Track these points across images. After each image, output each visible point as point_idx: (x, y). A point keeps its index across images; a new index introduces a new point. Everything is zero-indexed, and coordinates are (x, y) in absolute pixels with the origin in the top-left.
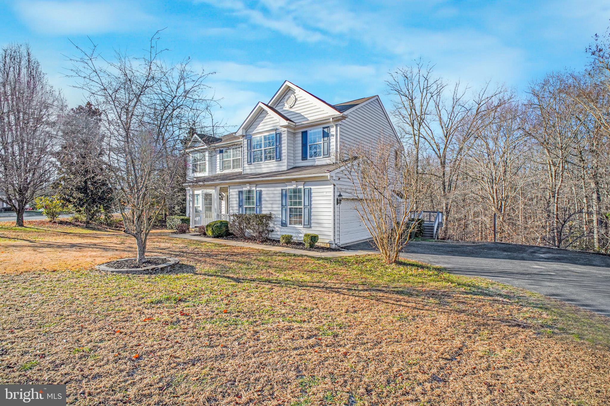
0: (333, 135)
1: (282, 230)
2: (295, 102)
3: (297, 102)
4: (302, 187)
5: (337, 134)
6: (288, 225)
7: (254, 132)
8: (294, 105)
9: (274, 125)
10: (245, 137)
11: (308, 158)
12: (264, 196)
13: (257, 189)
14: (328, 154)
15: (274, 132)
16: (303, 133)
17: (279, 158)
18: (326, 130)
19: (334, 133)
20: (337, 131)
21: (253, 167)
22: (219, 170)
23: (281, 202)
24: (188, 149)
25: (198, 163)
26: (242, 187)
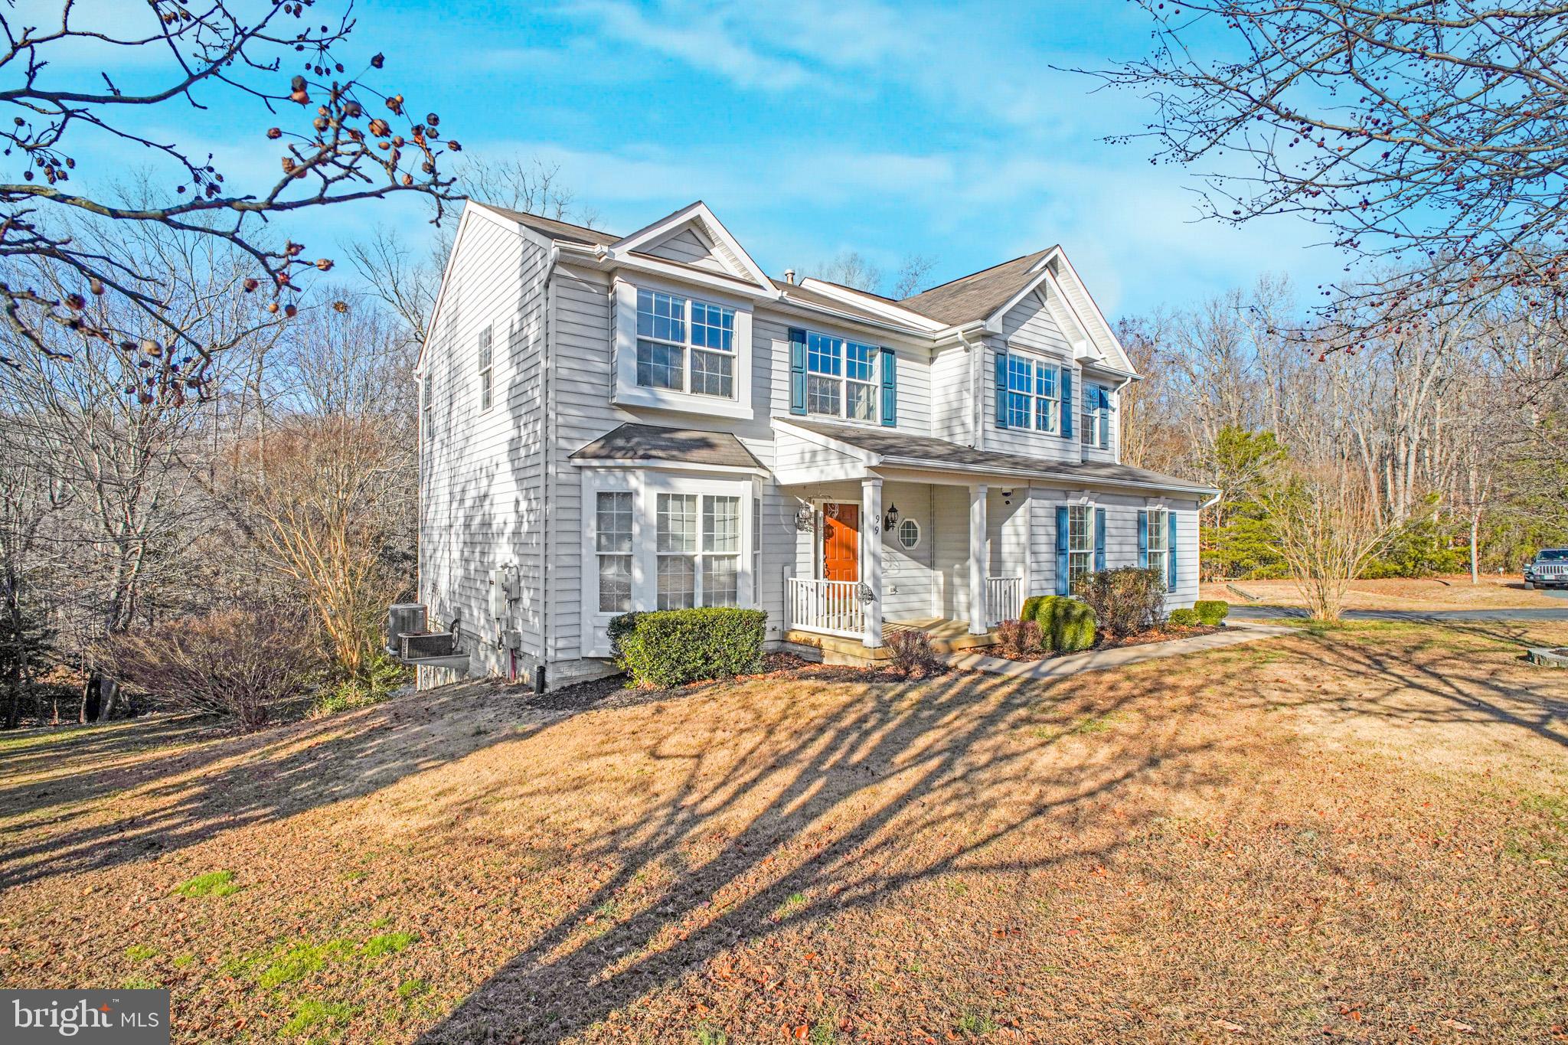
4: (1166, 509)
7: (1013, 339)
10: (989, 343)
12: (1107, 523)
13: (1097, 505)
15: (1057, 363)
19: (1115, 405)
21: (1008, 438)
22: (787, 405)
23: (1135, 540)
24: (633, 253)
25: (688, 344)
26: (1067, 497)
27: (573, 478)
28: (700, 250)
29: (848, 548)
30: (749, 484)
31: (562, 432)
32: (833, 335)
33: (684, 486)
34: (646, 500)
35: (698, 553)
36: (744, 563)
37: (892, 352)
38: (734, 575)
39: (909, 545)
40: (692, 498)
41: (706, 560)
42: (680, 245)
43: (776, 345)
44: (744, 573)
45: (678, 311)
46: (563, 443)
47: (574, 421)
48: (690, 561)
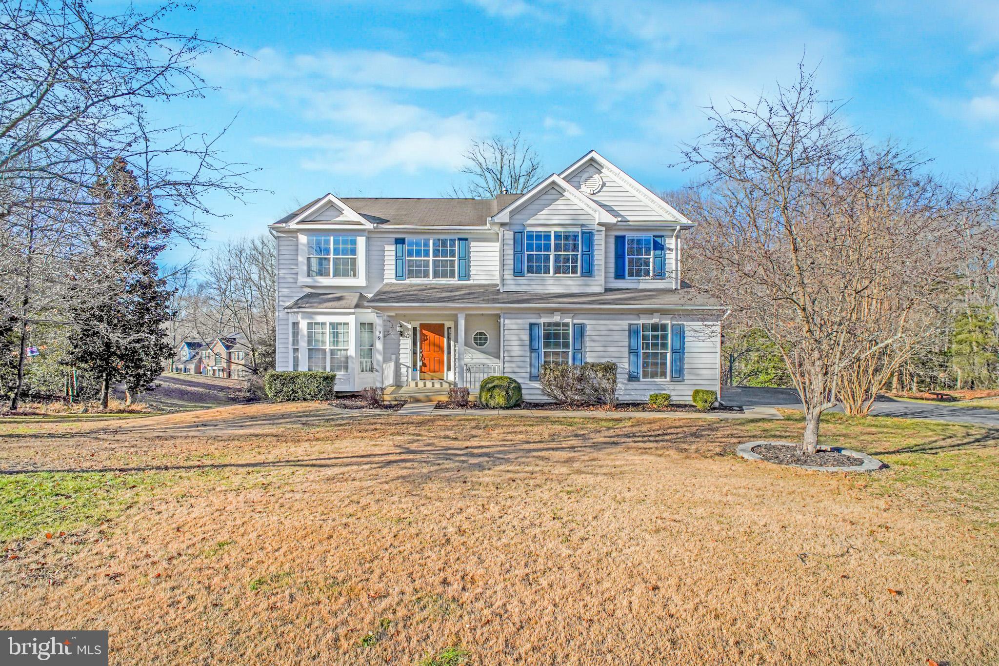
0: (670, 250)
1: (629, 387)
2: (602, 187)
3: (605, 189)
4: (668, 322)
5: (677, 249)
6: (642, 379)
7: (529, 222)
8: (599, 191)
9: (576, 217)
10: (507, 227)
11: (627, 277)
12: (588, 333)
13: (575, 321)
14: (660, 274)
15: (579, 229)
16: (617, 237)
17: (588, 271)
18: (658, 240)
19: (673, 247)
20: (677, 244)
21: (525, 282)
22: (394, 276)
23: (627, 344)
24: (298, 223)
25: (332, 256)
26: (541, 317)
27: (285, 317)
28: (338, 213)
29: (439, 346)
30: (354, 316)
31: (281, 299)
32: (422, 238)
33: (320, 319)
34: (303, 325)
35: (327, 347)
36: (352, 352)
37: (466, 240)
38: (347, 358)
39: (481, 344)
40: (323, 324)
41: (332, 352)
42: (328, 213)
43: (387, 248)
44: (352, 357)
45: (327, 242)
46: (281, 303)
47: (286, 294)
48: (324, 351)
